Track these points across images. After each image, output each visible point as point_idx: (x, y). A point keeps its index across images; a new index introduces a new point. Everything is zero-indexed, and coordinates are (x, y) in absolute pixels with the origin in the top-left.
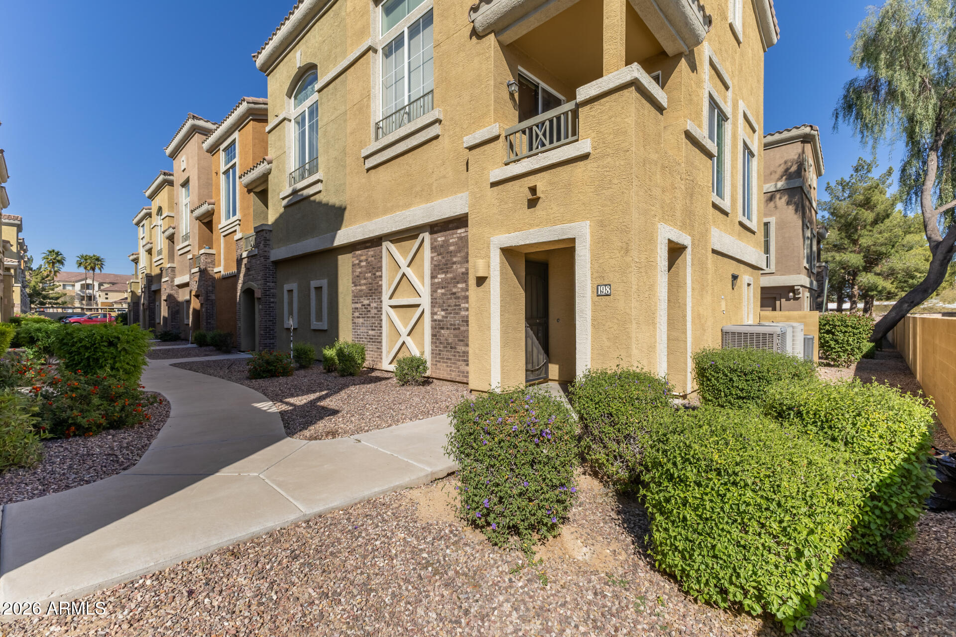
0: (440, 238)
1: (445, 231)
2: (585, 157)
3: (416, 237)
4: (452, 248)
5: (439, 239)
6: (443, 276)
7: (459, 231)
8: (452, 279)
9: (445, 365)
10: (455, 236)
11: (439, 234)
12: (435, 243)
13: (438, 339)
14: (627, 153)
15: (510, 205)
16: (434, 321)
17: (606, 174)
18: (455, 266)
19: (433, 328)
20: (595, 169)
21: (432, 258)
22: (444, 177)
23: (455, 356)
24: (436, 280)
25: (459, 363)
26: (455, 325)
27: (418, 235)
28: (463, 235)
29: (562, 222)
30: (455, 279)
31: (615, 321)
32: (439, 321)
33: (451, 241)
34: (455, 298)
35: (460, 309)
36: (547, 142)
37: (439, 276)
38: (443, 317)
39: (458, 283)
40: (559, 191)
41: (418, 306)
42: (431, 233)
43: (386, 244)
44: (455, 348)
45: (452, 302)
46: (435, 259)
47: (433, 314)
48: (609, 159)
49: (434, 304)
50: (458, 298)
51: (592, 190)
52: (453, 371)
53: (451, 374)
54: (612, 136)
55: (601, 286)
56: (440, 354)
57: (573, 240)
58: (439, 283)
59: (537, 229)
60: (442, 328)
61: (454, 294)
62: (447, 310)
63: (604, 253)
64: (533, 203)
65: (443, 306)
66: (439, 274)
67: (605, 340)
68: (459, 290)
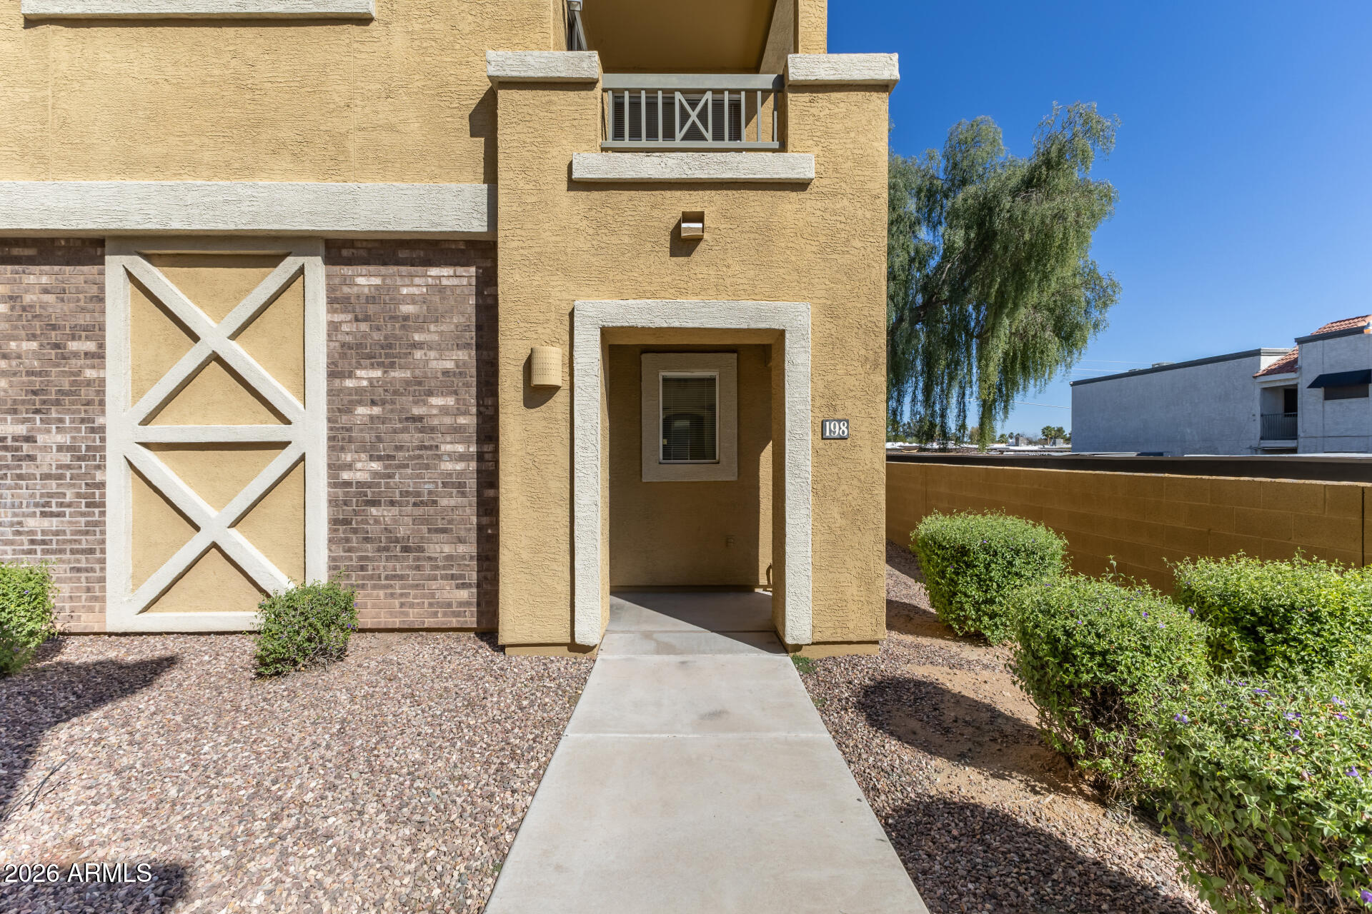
0: (366, 279)
1: (385, 264)
2: (800, 186)
3: (273, 261)
4: (407, 309)
5: (361, 281)
6: (377, 373)
7: (434, 271)
8: (407, 383)
9: (381, 593)
10: (417, 281)
11: (363, 269)
12: (346, 290)
13: (355, 531)
14: (877, 201)
15: (626, 240)
16: (335, 483)
17: (839, 226)
18: (418, 354)
19: (333, 502)
20: (819, 213)
21: (333, 328)
22: (392, 128)
23: (418, 568)
24: (349, 383)
25: (434, 585)
26: (418, 494)
27: (280, 258)
28: (445, 282)
29: (753, 294)
30: (420, 383)
31: (855, 482)
32: (360, 484)
33: (405, 291)
34: (422, 431)
35: (439, 457)
36: (709, 135)
37: (359, 373)
38: (375, 474)
39: (430, 393)
40: (746, 236)
41: (283, 445)
42: (329, 260)
44: (421, 549)
45: (411, 438)
46: (345, 328)
47: (335, 467)
48: (845, 202)
49: (339, 439)
50: (433, 429)
51: (814, 249)
52: (412, 605)
53: (407, 614)
54: (850, 164)
55: (831, 421)
56: (362, 568)
57: (782, 333)
58: (358, 391)
59: (695, 300)
60: (374, 503)
61: (420, 419)
62: (389, 457)
63: (835, 365)
64: (682, 245)
65: (373, 447)
66: (359, 366)
68: (435, 412)
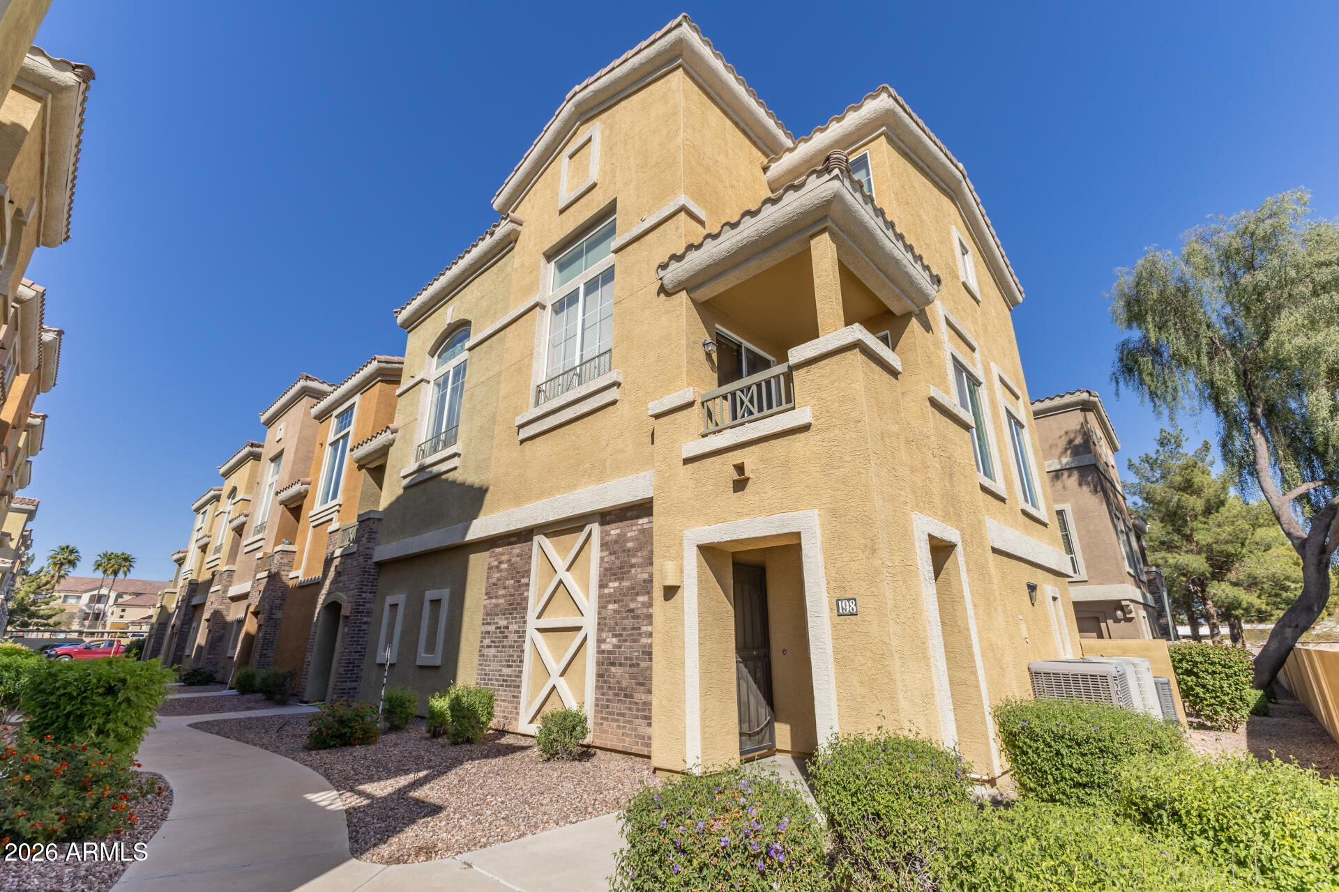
0: (614, 531)
1: (622, 521)
2: (806, 428)
3: (581, 529)
4: (630, 545)
5: (613, 532)
6: (617, 584)
7: (641, 521)
8: (629, 588)
9: (615, 724)
10: (634, 528)
11: (613, 526)
12: (607, 538)
13: (605, 682)
14: (859, 425)
15: (711, 488)
16: (600, 652)
17: (834, 449)
18: (633, 571)
19: (599, 664)
20: (819, 443)
21: (602, 559)
22: (622, 451)
23: (630, 709)
24: (606, 591)
25: (637, 722)
26: (631, 659)
27: (584, 526)
28: (645, 527)
29: (781, 510)
30: (633, 588)
31: (869, 654)
32: (609, 652)
33: (629, 535)
34: (633, 618)
35: (640, 635)
36: (755, 410)
37: (611, 585)
38: (615, 646)
39: (637, 594)
40: (774, 470)
41: (579, 629)
42: (602, 524)
43: (539, 539)
44: (632, 697)
45: (629, 623)
46: (606, 560)
47: (600, 641)
48: (837, 431)
49: (601, 626)
50: (638, 617)
51: (819, 469)
52: (627, 735)
53: (624, 741)
54: (836, 404)
55: (842, 600)
56: (608, 707)
57: (798, 535)
58: (610, 595)
59: (747, 519)
60: (613, 664)
61: (632, 611)
62: (620, 635)
63: (842, 554)
64: (740, 485)
65: (614, 629)
66: (610, 581)
67: (857, 685)
68: (639, 605)
